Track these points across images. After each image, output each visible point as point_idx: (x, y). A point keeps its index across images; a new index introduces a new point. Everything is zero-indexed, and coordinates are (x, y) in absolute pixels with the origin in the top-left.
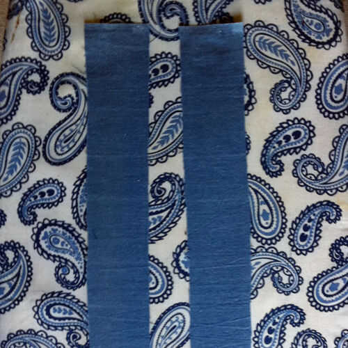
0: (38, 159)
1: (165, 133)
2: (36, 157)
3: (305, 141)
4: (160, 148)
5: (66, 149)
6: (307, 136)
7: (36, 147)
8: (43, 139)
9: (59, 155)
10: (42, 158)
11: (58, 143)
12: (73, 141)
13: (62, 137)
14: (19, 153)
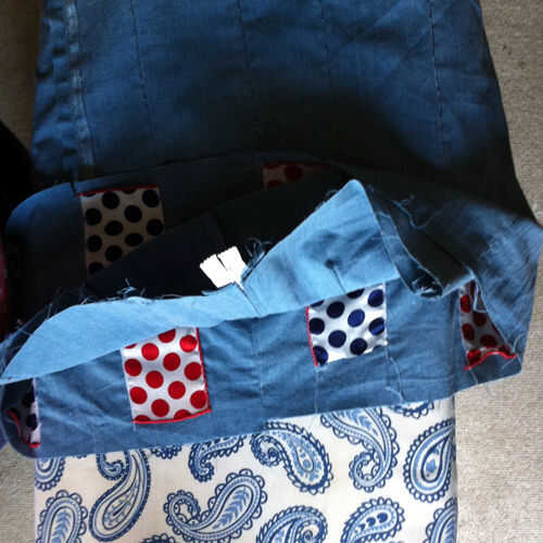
0: (84, 533)
1: (227, 510)
2: (82, 531)
3: (392, 525)
4: (222, 527)
5: (114, 524)
6: (395, 520)
7: (82, 519)
8: (90, 510)
9: (107, 529)
10: (88, 533)
11: (106, 516)
12: (123, 513)
13: (110, 509)
14: (64, 526)
